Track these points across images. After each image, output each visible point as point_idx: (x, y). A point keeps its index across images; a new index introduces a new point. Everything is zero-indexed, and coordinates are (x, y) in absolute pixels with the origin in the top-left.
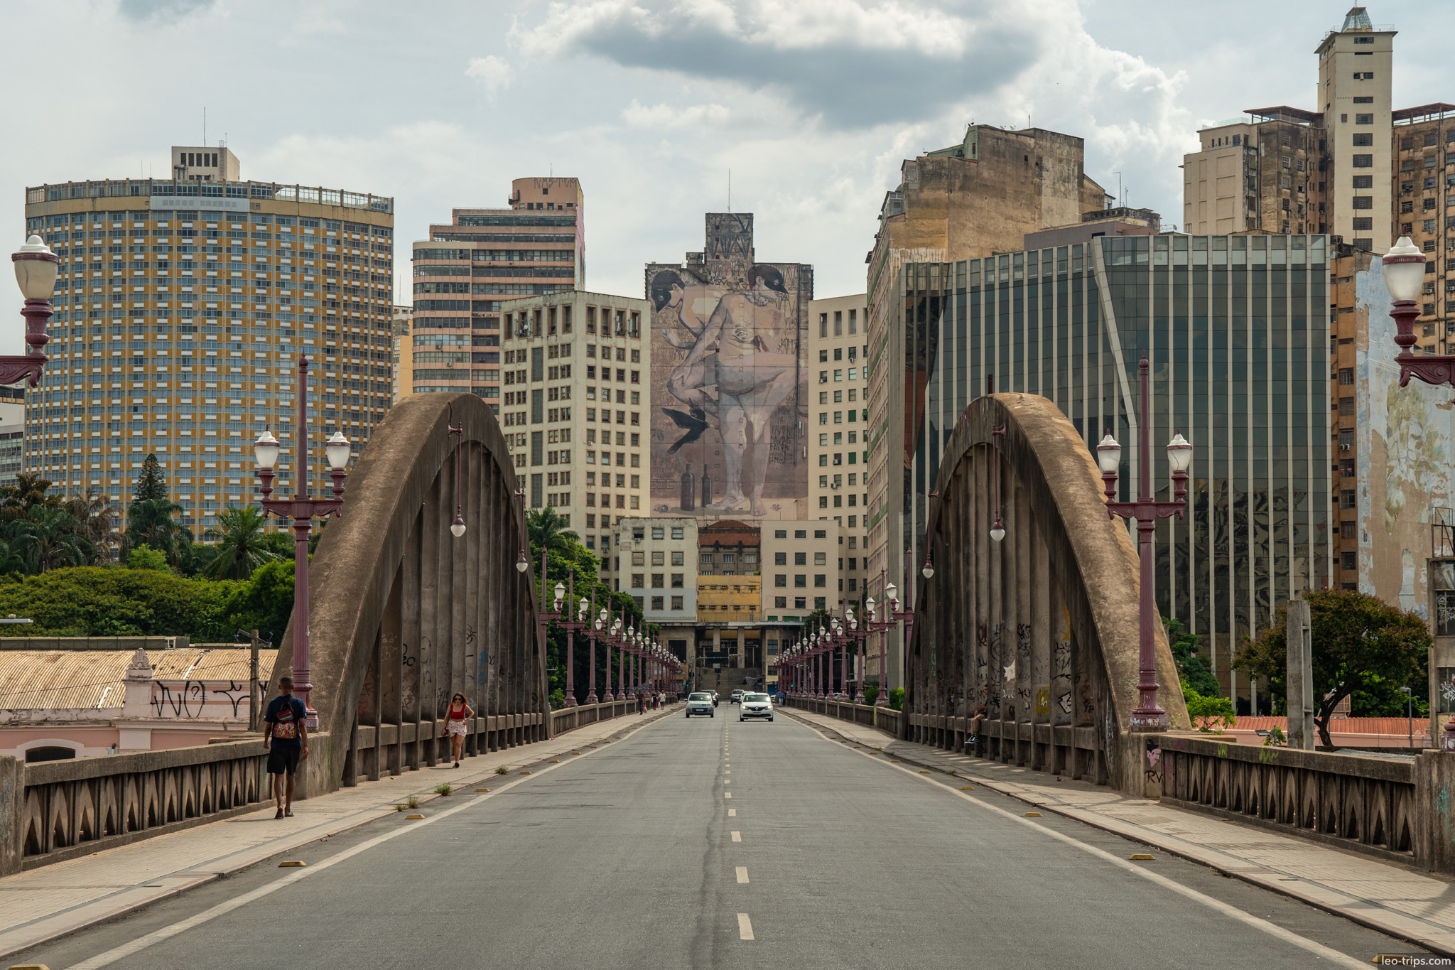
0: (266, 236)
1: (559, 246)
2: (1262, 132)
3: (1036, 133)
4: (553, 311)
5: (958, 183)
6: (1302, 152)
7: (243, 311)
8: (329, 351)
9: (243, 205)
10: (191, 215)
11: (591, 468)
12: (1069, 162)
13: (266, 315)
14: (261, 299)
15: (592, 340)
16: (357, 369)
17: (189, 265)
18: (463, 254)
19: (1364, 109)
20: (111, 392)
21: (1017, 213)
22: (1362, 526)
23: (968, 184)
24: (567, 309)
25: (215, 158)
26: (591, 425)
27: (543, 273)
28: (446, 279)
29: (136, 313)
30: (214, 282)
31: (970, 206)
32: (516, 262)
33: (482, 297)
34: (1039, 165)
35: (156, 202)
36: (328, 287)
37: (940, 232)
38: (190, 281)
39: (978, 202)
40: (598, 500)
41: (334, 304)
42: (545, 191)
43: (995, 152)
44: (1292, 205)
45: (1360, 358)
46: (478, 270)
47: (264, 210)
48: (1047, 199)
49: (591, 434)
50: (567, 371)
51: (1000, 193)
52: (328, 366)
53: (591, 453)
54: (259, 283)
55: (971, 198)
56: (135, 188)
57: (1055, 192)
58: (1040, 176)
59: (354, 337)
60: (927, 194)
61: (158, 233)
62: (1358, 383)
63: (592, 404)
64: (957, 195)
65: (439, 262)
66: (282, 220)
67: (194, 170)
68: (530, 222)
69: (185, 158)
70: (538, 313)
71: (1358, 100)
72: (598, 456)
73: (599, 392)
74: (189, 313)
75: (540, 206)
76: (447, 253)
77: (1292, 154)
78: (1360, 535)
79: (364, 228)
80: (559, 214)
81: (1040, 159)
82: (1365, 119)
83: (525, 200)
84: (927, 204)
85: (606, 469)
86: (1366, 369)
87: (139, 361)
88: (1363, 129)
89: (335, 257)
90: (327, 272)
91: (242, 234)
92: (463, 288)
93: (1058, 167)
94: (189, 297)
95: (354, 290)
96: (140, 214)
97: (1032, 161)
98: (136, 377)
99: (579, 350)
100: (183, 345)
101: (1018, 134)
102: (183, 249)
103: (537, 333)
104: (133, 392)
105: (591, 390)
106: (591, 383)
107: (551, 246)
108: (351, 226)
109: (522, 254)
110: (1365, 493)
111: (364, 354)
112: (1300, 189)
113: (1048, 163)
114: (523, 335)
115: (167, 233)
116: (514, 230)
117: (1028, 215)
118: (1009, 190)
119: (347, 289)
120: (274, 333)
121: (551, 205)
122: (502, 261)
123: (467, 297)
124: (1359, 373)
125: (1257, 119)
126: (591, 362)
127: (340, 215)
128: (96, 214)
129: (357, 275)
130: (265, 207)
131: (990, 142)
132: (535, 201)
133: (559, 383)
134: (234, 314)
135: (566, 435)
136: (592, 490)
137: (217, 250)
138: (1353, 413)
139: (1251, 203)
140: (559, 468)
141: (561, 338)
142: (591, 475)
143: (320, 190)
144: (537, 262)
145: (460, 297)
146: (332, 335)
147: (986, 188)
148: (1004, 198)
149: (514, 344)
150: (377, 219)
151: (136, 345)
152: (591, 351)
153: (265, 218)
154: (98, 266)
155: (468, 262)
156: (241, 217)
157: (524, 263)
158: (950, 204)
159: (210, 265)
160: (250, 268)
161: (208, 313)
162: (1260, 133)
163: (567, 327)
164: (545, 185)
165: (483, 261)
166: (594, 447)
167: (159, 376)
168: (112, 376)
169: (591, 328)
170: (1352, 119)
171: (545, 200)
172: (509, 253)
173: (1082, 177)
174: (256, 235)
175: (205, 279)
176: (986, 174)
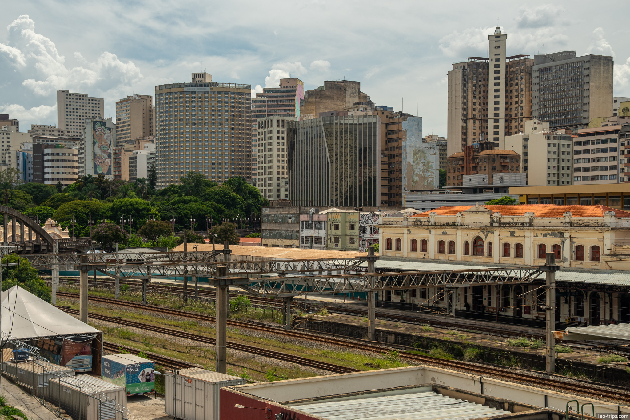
0: (214, 97)
1: (291, 98)
2: (469, 64)
3: (344, 82)
4: (268, 121)
5: (318, 97)
6: (481, 70)
7: (208, 118)
8: (232, 129)
9: (208, 89)
10: (194, 92)
11: (278, 164)
12: (355, 88)
13: (214, 120)
14: (213, 115)
15: (278, 129)
16: (240, 133)
17: (194, 106)
18: (264, 101)
19: (497, 57)
20: (175, 142)
21: (338, 103)
22: (403, 186)
23: (322, 96)
24: (272, 121)
25: (203, 75)
26: (278, 153)
27: (286, 106)
28: (260, 109)
29: (181, 120)
30: (201, 111)
31: (322, 102)
32: (279, 103)
33: (270, 113)
34: (345, 90)
35: (186, 89)
36: (232, 111)
37: (313, 110)
38: (194, 111)
39: (325, 101)
40: (281, 173)
41: (234, 116)
42: (288, 82)
43: (330, 87)
44: (477, 85)
45: (403, 143)
46: (269, 106)
47: (214, 90)
48: (348, 99)
49: (278, 155)
50: (271, 138)
51: (332, 98)
52: (232, 133)
53: (278, 160)
54: (213, 111)
55: (322, 100)
56: (180, 85)
57: (350, 97)
58: (346, 93)
59: (240, 125)
60: (310, 100)
61: (186, 98)
62: (403, 150)
63: (278, 147)
64: (318, 100)
65: (258, 104)
66: (219, 93)
67: (198, 79)
68: (284, 92)
69: (195, 76)
70: (265, 122)
71: (496, 55)
72: (281, 161)
73: (281, 143)
74: (194, 120)
75: (287, 87)
76: (260, 101)
77: (477, 71)
78: (403, 189)
79: (242, 94)
80: (292, 89)
81: (346, 88)
82: (498, 60)
83: (283, 85)
84: (310, 102)
85: (283, 165)
86: (406, 146)
87: (182, 133)
88: (497, 63)
89: (234, 103)
90: (232, 107)
91: (208, 97)
92: (264, 111)
93: (352, 90)
94: (194, 115)
95: (240, 112)
96: (182, 93)
97: (343, 89)
98: (181, 138)
99: (275, 132)
100: (192, 128)
101: (338, 82)
102: (193, 102)
103: (265, 127)
104: (180, 142)
105: (278, 143)
106: (278, 141)
107: (288, 98)
108: (238, 94)
109: (281, 101)
110: (405, 178)
111: (243, 129)
112: (480, 81)
113: (348, 89)
114: (262, 128)
115: (188, 97)
116: (279, 94)
117: (341, 103)
118: (335, 97)
119: (237, 112)
120: (217, 124)
121: (290, 86)
122: (275, 103)
123: (266, 113)
124: (403, 147)
125: (470, 60)
126: (278, 135)
127: (235, 91)
128: (171, 93)
129: (240, 107)
130: (214, 89)
131: (329, 85)
132: (285, 85)
133: (270, 141)
134: (206, 119)
135: (271, 156)
136: (279, 170)
137: (201, 102)
138: (401, 157)
139: (465, 85)
140: (270, 164)
141: (271, 129)
142: (278, 166)
143: (229, 84)
144: (285, 103)
145: (264, 113)
146: (233, 125)
147: (327, 97)
148: (333, 99)
149: (260, 130)
150: (246, 91)
151: (181, 129)
152: (278, 132)
153: (214, 92)
154: (171, 107)
155: (266, 104)
156: (208, 92)
157: (281, 103)
158: (316, 102)
159: (200, 106)
160: (210, 107)
161: (199, 120)
162: (468, 65)
163: (272, 126)
164: (288, 81)
165: (270, 103)
166: (279, 159)
167: (187, 137)
168: (175, 138)
169: (278, 126)
170: (494, 60)
171: (288, 85)
172: (277, 101)
173: (359, 92)
174: (212, 97)
175: (198, 110)
176: (327, 93)
